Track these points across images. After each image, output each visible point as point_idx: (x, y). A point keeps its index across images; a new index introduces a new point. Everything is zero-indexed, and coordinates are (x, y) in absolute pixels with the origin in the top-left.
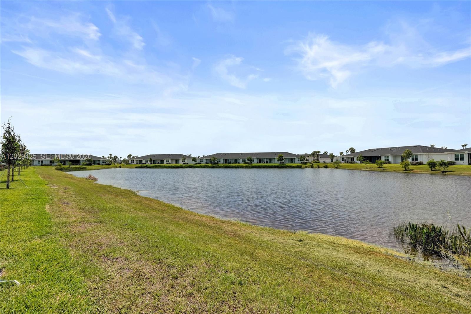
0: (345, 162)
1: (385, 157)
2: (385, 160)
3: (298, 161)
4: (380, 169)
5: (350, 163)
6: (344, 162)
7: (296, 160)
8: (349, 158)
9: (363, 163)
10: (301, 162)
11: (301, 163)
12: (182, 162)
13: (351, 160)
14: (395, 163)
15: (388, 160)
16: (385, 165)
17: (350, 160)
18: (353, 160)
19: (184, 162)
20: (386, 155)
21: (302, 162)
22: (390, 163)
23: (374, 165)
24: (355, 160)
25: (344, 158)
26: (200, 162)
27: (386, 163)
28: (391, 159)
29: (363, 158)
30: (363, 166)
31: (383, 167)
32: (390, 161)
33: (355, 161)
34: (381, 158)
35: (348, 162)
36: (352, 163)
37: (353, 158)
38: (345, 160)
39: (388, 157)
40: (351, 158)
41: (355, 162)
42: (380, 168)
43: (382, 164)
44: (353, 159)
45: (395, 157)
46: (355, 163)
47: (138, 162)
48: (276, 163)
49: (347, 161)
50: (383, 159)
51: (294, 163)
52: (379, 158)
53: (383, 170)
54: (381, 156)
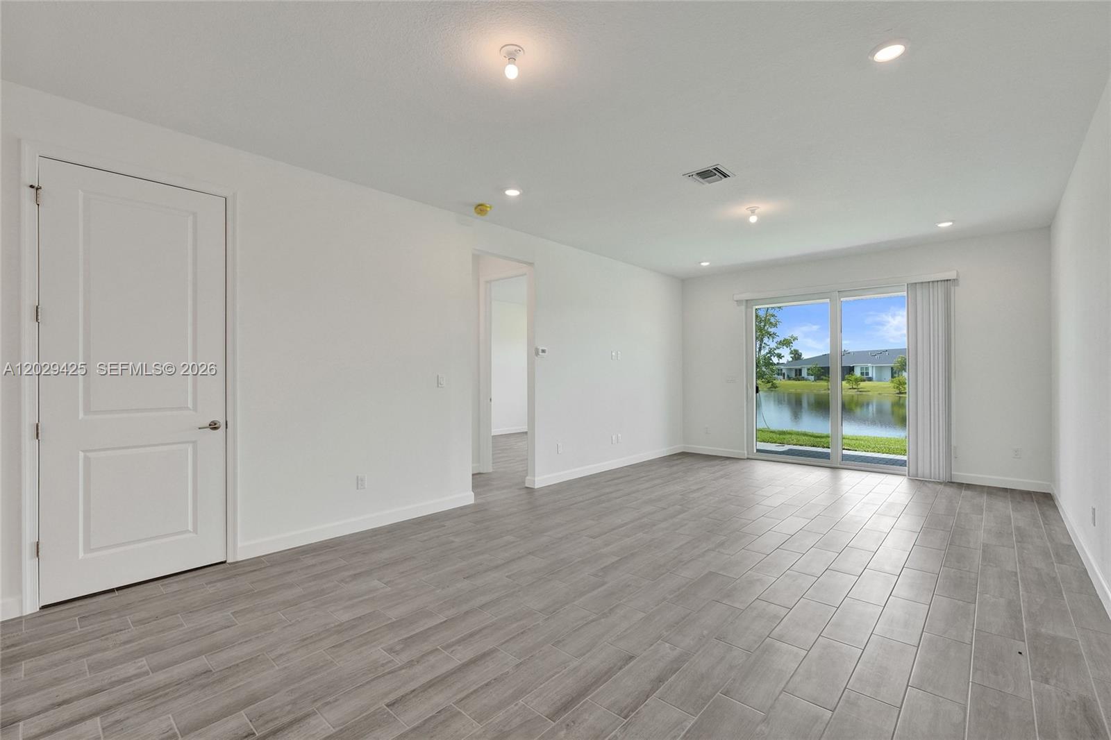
0: (784, 378)
1: (862, 368)
2: (862, 374)
4: (853, 392)
5: (794, 379)
6: (781, 377)
8: (790, 370)
9: (822, 379)
13: (796, 375)
14: (880, 380)
15: (867, 374)
16: (862, 384)
17: (793, 375)
18: (800, 374)
20: (864, 365)
22: (870, 379)
24: (804, 373)
25: (781, 370)
27: (864, 381)
28: (872, 373)
29: (819, 370)
30: (821, 386)
31: (858, 387)
32: (870, 375)
33: (803, 375)
34: (853, 370)
35: (789, 378)
36: (800, 381)
37: (800, 370)
38: (784, 374)
39: (867, 368)
40: (796, 370)
41: (803, 377)
42: (853, 388)
43: (857, 381)
44: (799, 372)
45: (880, 369)
46: (803, 379)
49: (788, 376)
50: (857, 373)
52: (850, 369)
53: (860, 393)
54: (853, 367)
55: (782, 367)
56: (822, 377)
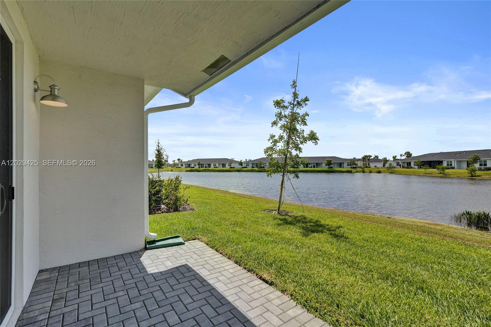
0: (400, 167)
1: (448, 162)
2: (448, 165)
3: (348, 165)
4: (441, 175)
5: (406, 168)
7: (345, 165)
8: (404, 163)
9: (422, 168)
10: (350, 166)
11: (351, 168)
12: (229, 166)
13: (408, 165)
14: (459, 168)
15: (451, 165)
16: (447, 171)
17: (406, 165)
18: (410, 165)
19: (231, 166)
20: (449, 160)
21: (352, 166)
22: (453, 168)
23: (435, 170)
24: (412, 165)
25: (399, 163)
26: (246, 166)
27: (449, 169)
28: (454, 164)
29: (421, 163)
30: (421, 171)
31: (444, 172)
32: (453, 166)
33: (411, 166)
34: (442, 163)
35: (403, 167)
36: (409, 168)
37: (410, 163)
38: (400, 165)
39: (451, 162)
40: (408, 163)
41: (412, 167)
42: (441, 173)
43: (443, 169)
44: (409, 164)
45: (459, 162)
46: (412, 168)
47: (187, 166)
48: (324, 167)
49: (403, 166)
50: (445, 164)
51: (343, 168)
52: (441, 162)
53: (446, 176)
54: (442, 161)
55: (399, 161)
56: (422, 166)
